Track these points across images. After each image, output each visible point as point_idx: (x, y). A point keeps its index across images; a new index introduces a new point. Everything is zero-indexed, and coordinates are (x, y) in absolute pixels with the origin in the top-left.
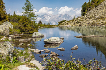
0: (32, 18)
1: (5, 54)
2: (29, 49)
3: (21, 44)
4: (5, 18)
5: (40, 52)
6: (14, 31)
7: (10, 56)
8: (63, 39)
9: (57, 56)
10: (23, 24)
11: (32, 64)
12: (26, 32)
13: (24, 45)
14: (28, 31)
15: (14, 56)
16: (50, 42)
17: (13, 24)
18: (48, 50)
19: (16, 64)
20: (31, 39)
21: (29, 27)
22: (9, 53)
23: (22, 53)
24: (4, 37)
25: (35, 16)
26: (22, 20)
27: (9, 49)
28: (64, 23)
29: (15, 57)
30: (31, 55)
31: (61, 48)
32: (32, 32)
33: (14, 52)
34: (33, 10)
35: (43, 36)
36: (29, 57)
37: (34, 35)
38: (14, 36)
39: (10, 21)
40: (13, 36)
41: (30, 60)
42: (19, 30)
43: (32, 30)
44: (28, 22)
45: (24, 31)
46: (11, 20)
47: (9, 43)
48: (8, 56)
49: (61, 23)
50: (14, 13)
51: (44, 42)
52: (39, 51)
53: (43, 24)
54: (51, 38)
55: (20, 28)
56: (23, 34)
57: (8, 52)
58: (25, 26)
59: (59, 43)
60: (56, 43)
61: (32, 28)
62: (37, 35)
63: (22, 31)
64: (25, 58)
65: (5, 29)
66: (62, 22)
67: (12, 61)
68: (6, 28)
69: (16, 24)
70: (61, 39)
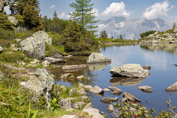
0: (89, 24)
1: (37, 91)
2: (81, 84)
3: (66, 75)
4: (38, 24)
5: (102, 93)
6: (54, 49)
7: (46, 97)
8: (149, 68)
9: (136, 101)
10: (70, 36)
11: (87, 114)
12: (76, 53)
13: (72, 76)
14: (80, 50)
15: (52, 96)
16: (123, 74)
17: (52, 35)
18: (119, 90)
19: (56, 112)
20: (85, 66)
21: (82, 43)
22: (45, 90)
23: (67, 92)
24: (36, 61)
25: (95, 22)
26: (69, 28)
27: (44, 83)
28: (151, 35)
29: (55, 100)
30: (84, 97)
31: (144, 87)
32: (87, 52)
33: (53, 89)
34: (90, 10)
35: (109, 62)
36: (80, 100)
37: (90, 59)
38: (54, 60)
39: (46, 31)
40: (51, 58)
41: (83, 106)
42: (63, 48)
43: (87, 48)
44: (80, 33)
45: (72, 51)
46: (49, 27)
47: (45, 70)
48: (42, 95)
49: (145, 35)
50: (55, 15)
51: (111, 72)
52: (100, 90)
53: (109, 36)
54: (124, 66)
55: (64, 43)
56: (69, 56)
57: (42, 89)
58: (75, 40)
59: (140, 76)
60: (136, 75)
61: (88, 45)
62: (97, 59)
63: (68, 50)
64: (73, 102)
65: (38, 45)
66: (147, 34)
67: (49, 105)
68: (39, 42)
69: (58, 36)
70: (144, 68)
